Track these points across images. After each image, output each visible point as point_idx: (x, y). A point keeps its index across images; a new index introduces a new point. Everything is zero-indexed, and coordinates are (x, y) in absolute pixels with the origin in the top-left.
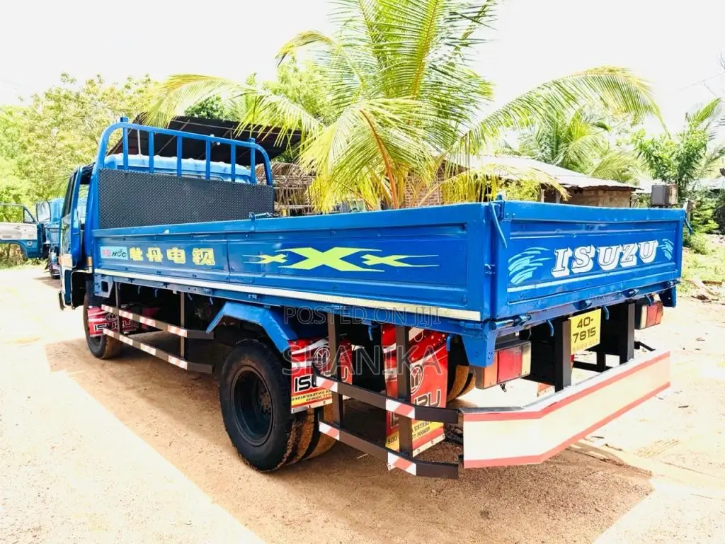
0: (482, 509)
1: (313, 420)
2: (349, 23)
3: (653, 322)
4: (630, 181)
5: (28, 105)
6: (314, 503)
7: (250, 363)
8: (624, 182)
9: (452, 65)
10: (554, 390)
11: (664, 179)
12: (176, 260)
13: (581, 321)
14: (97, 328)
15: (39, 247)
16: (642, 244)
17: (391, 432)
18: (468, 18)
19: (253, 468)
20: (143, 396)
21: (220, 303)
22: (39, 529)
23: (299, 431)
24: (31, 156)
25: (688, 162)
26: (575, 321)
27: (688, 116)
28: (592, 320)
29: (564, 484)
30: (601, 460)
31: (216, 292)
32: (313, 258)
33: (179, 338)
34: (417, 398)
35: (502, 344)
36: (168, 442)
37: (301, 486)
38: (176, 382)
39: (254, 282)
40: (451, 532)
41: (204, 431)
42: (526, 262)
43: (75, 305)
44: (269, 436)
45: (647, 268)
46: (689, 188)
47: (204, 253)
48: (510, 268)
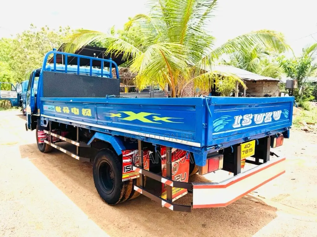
0: (203, 223)
1: (132, 184)
2: (154, 8)
3: (279, 144)
4: (278, 77)
5: (15, 38)
6: (131, 219)
7: (105, 159)
8: (275, 78)
9: (199, 26)
10: (233, 175)
11: (292, 77)
12: (75, 113)
13: (246, 146)
14: (42, 140)
15: (18, 101)
16: (274, 112)
17: (164, 191)
18: (205, 6)
19: (106, 203)
20: (61, 170)
21: (93, 132)
22: (14, 228)
23: (126, 188)
24: (15, 61)
25: (302, 70)
26: (243, 146)
27: (304, 50)
28: (251, 145)
29: (239, 213)
30: (256, 202)
31: (92, 128)
32: (132, 116)
33: (76, 146)
34: (176, 176)
35: (210, 156)
36: (70, 190)
37: (126, 211)
38: (75, 164)
39: (107, 125)
40: (189, 233)
41: (86, 186)
42: (221, 122)
43: (33, 129)
44: (113, 190)
45: (276, 122)
46: (303, 81)
47: (87, 111)
48: (214, 125)
